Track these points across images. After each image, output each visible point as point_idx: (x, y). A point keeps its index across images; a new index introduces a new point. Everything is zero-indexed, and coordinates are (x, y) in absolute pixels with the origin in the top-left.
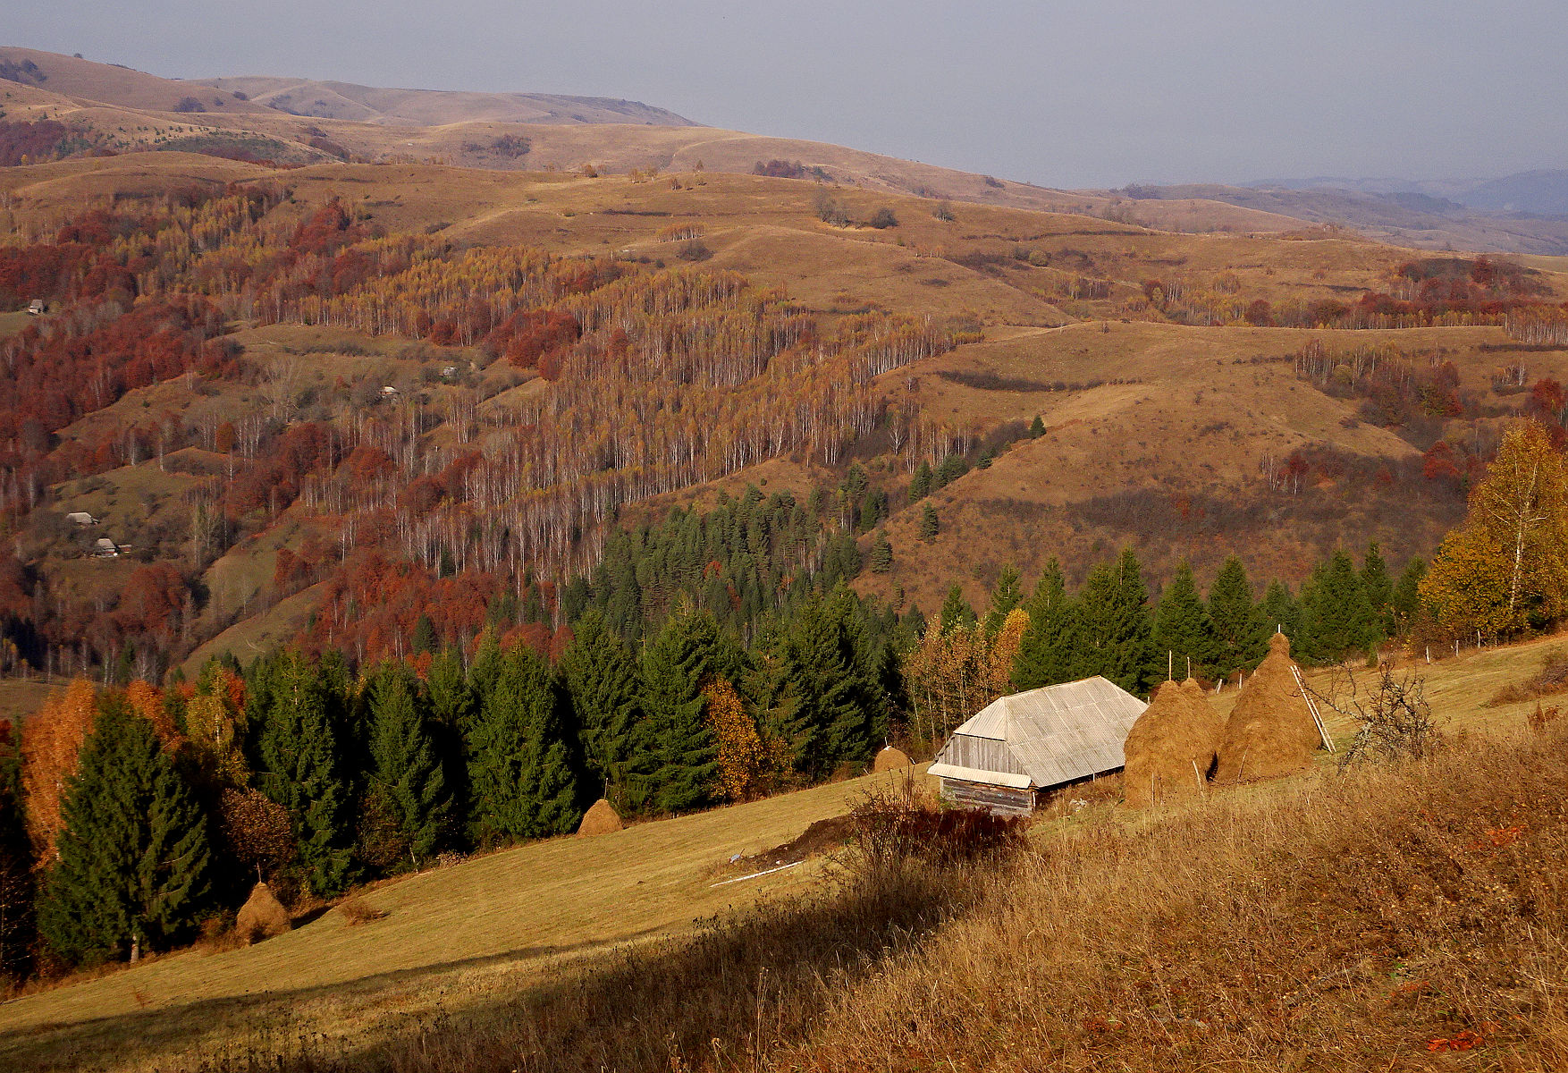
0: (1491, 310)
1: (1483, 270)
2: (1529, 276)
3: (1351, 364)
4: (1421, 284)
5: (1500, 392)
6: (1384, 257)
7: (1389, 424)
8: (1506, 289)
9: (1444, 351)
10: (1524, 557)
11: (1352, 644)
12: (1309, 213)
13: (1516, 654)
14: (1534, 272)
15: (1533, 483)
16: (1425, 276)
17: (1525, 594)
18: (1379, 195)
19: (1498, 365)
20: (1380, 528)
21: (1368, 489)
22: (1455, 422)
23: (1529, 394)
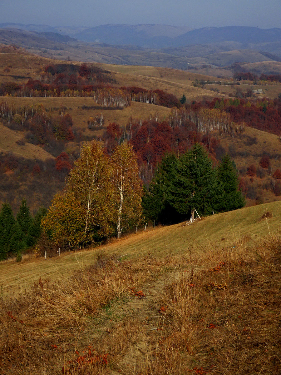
0: (88, 90)
1: (85, 70)
2: (106, 74)
3: (21, 114)
4: (55, 76)
5: (92, 129)
6: (38, 62)
7: (39, 143)
8: (95, 80)
9: (65, 109)
10: (92, 207)
11: (11, 250)
12: (3, 40)
13: (87, 254)
14: (107, 72)
15: (95, 171)
16: (57, 73)
17: (92, 225)
18: (37, 33)
19: (91, 116)
20: (35, 194)
21: (29, 175)
22: (70, 143)
23: (105, 130)
